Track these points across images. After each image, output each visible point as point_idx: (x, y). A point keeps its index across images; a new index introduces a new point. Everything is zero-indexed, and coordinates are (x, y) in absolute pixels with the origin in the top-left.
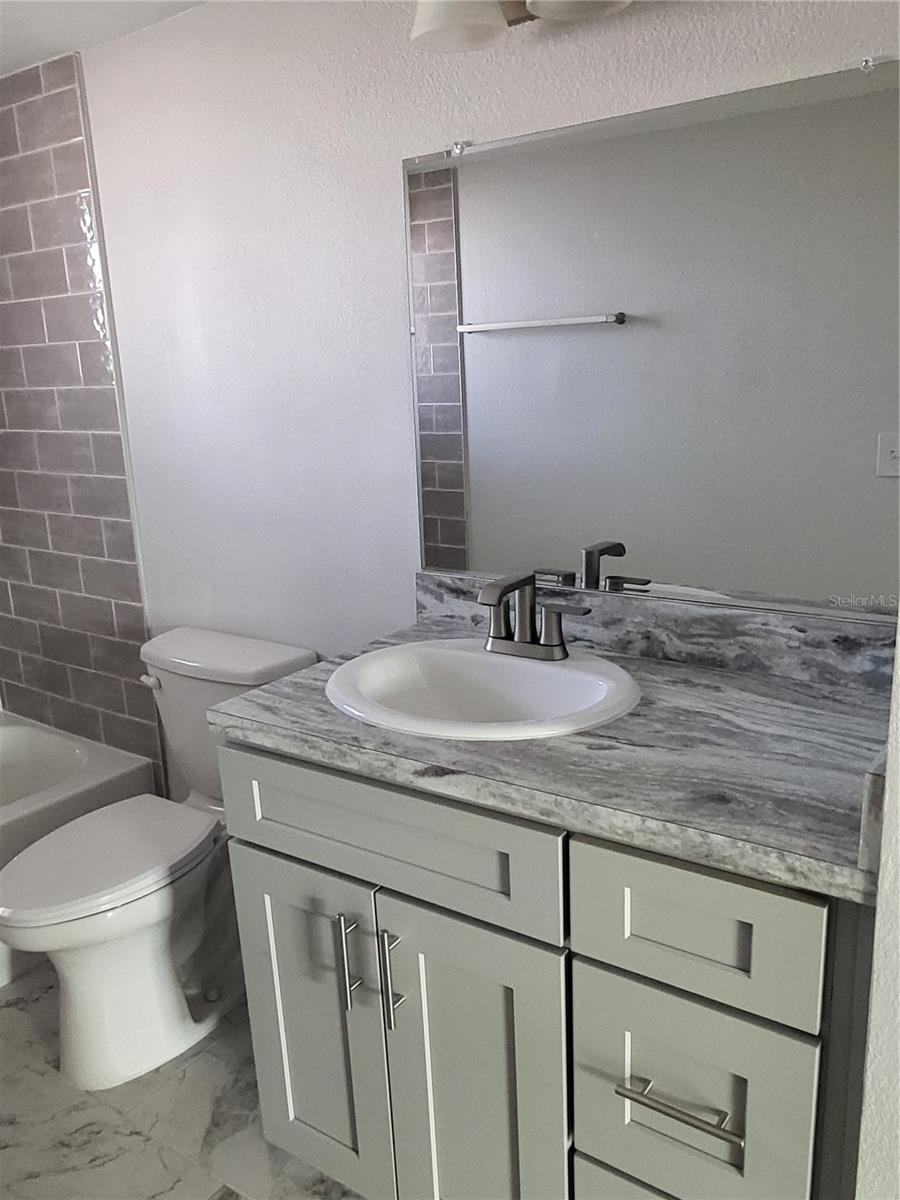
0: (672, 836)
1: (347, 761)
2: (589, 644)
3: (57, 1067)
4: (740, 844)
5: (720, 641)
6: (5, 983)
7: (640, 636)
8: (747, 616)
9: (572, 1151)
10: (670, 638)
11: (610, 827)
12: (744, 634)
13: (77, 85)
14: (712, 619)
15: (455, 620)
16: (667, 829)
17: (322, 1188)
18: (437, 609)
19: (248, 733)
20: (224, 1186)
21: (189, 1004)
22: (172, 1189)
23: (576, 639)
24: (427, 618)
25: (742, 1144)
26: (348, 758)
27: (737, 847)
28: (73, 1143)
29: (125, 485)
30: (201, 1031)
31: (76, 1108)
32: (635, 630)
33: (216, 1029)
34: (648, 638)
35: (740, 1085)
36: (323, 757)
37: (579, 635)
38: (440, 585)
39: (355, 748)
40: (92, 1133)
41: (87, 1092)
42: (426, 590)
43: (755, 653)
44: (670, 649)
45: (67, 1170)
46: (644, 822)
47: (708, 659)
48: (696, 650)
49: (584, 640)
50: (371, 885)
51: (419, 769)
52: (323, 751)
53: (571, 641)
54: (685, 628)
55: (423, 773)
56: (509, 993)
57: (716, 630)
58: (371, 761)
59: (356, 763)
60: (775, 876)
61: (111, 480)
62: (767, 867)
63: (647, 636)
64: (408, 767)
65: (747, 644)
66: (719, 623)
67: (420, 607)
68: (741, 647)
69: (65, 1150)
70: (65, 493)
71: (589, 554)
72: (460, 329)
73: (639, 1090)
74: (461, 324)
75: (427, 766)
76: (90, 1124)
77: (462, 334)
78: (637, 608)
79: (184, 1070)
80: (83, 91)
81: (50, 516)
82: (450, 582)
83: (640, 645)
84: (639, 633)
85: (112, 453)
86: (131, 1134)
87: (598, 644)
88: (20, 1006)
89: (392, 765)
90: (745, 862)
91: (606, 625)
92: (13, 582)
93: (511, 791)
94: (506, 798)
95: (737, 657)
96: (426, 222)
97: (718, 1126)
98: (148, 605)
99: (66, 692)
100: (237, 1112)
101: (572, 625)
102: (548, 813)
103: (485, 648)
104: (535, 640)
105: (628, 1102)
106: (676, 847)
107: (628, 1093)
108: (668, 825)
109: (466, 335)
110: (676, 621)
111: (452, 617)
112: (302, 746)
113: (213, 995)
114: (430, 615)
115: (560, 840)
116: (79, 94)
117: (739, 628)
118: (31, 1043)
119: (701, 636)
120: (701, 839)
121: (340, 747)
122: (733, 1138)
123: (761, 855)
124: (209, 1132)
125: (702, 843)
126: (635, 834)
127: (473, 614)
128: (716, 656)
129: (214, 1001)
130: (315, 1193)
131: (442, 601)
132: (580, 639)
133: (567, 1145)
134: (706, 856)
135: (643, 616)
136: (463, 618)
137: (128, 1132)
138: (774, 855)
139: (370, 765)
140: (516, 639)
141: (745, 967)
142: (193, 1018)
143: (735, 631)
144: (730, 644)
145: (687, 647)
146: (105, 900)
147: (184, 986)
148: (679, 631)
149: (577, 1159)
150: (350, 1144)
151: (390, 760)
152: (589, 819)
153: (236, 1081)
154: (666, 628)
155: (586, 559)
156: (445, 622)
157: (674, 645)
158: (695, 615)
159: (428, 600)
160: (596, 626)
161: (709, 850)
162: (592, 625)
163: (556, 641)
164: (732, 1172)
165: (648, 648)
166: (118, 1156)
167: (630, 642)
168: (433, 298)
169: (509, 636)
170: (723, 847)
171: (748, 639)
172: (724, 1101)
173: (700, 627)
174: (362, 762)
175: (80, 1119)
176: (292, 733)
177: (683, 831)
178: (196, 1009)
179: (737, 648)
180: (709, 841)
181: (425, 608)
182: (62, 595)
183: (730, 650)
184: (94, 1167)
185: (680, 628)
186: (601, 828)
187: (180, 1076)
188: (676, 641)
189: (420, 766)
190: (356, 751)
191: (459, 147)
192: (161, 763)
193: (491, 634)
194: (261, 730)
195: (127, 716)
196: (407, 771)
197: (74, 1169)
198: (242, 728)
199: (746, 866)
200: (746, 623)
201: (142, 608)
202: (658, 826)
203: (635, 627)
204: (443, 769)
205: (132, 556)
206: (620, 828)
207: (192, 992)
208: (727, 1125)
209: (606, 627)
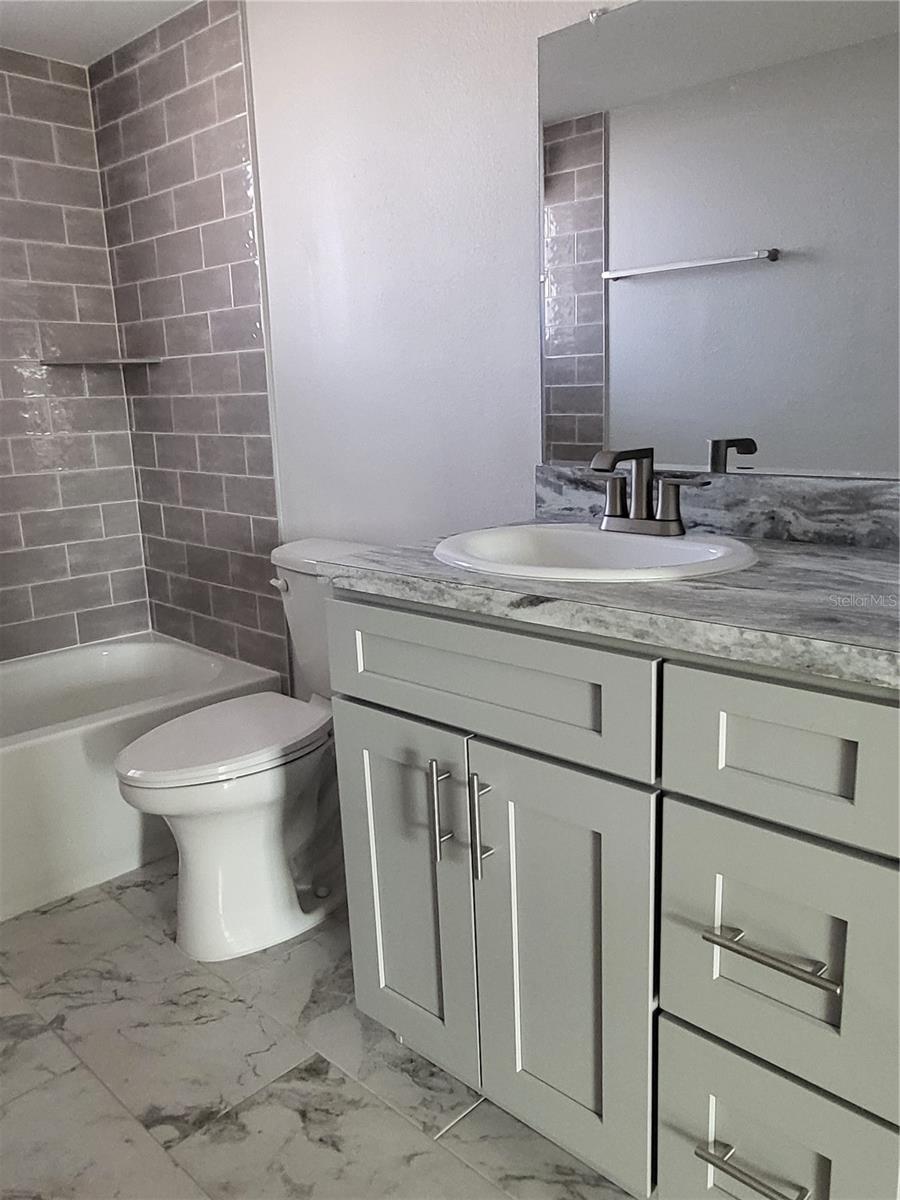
0: (772, 648)
1: (445, 600)
2: (709, 529)
3: (174, 940)
4: (846, 649)
5: (852, 517)
6: (136, 867)
7: (764, 517)
8: (882, 487)
9: (658, 1012)
10: (797, 518)
11: (706, 644)
12: (879, 507)
13: (239, 12)
14: (843, 492)
15: (573, 512)
16: (765, 640)
17: (410, 1067)
18: (555, 502)
19: (353, 581)
20: (317, 1053)
21: (298, 897)
22: (268, 1050)
23: (696, 525)
24: (545, 513)
25: (838, 991)
26: (446, 596)
27: (843, 652)
28: (180, 1002)
29: (267, 400)
30: (309, 922)
31: (188, 974)
32: (760, 511)
33: (323, 922)
34: (773, 518)
35: (840, 927)
36: (423, 598)
37: (699, 520)
38: (560, 476)
39: (453, 585)
40: (199, 996)
41: (199, 962)
42: (546, 483)
43: (890, 527)
44: (795, 529)
45: (174, 1024)
46: (742, 633)
47: (836, 537)
48: (827, 528)
49: (705, 525)
50: (464, 732)
51: (514, 600)
52: (423, 592)
53: (690, 527)
54: (812, 504)
55: (517, 605)
56: (597, 837)
57: (848, 504)
58: (469, 597)
59: (454, 601)
60: (883, 682)
61: (255, 397)
62: (875, 673)
63: (772, 517)
64: (502, 599)
65: (880, 517)
66: (852, 497)
67: (539, 500)
68: (875, 522)
69: (173, 1008)
70: (213, 413)
71: (716, 444)
72: (605, 275)
73: (730, 938)
74: (607, 269)
75: (522, 596)
76: (198, 989)
77: (607, 280)
78: (762, 485)
79: (289, 954)
80: (244, 22)
81: (200, 437)
82: (570, 473)
83: (764, 526)
84: (763, 513)
85: (255, 371)
86: (235, 1000)
87: (717, 528)
88: (147, 887)
89: (488, 599)
90: (851, 669)
91: (728, 507)
92: (166, 505)
93: (605, 615)
94: (600, 622)
95: (870, 533)
96: (575, 170)
97: (813, 974)
98: (282, 519)
99: (206, 611)
100: (336, 993)
101: (691, 509)
102: (642, 634)
103: (600, 529)
104: (651, 516)
105: (717, 948)
106: (776, 659)
107: (716, 939)
108: (767, 634)
109: (611, 281)
110: (804, 498)
111: (571, 509)
112: (403, 589)
113: (322, 891)
114: (548, 509)
115: (654, 664)
116: (240, 20)
117: (874, 501)
118: (154, 918)
119: (830, 512)
120: (803, 648)
121: (440, 585)
122: (828, 985)
123: (868, 660)
124: (307, 1007)
125: (803, 652)
126: (732, 648)
127: (591, 504)
128: (846, 534)
129: (321, 898)
130: (403, 1070)
131: (561, 493)
132: (700, 524)
133: (652, 1006)
134: (808, 667)
135: (770, 496)
136: (581, 510)
137: (232, 999)
138: (883, 659)
139: (468, 601)
140: (632, 516)
141: (848, 792)
142: (303, 910)
143: (869, 504)
144: (863, 520)
145: (813, 526)
146: (222, 770)
147: (296, 881)
148: (805, 508)
149: (662, 1020)
150: (436, 1012)
151: (486, 595)
152: (684, 636)
153: (337, 968)
154: (794, 507)
155: (713, 449)
156: (563, 515)
157: (801, 525)
158: (825, 491)
159: (547, 493)
160: (718, 509)
161: (812, 659)
162: (713, 508)
163: (672, 516)
164: (829, 1031)
165: (772, 528)
166: (220, 1018)
167: (752, 524)
168: (580, 246)
169: (625, 514)
170: (827, 653)
171: (883, 512)
172: (821, 952)
173: (829, 503)
174: (459, 599)
175: (190, 983)
176: (393, 576)
177: (783, 640)
178: (306, 902)
179: (870, 523)
180: (812, 649)
181: (544, 502)
182: (207, 514)
183: (862, 526)
184: (197, 1024)
185: (808, 505)
186: (697, 646)
187: (286, 958)
188: (802, 519)
189: (516, 597)
190: (454, 588)
191: (594, 15)
192: (288, 676)
193: (607, 513)
194: (365, 576)
195: (260, 631)
196: (502, 604)
197: (180, 1023)
198: (348, 577)
199: (852, 674)
200: (882, 494)
201: (277, 522)
202: (756, 636)
203: (759, 508)
204: (538, 597)
205: (270, 472)
206: (716, 644)
207: (303, 887)
208: (825, 973)
209: (728, 510)
